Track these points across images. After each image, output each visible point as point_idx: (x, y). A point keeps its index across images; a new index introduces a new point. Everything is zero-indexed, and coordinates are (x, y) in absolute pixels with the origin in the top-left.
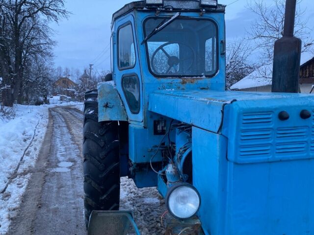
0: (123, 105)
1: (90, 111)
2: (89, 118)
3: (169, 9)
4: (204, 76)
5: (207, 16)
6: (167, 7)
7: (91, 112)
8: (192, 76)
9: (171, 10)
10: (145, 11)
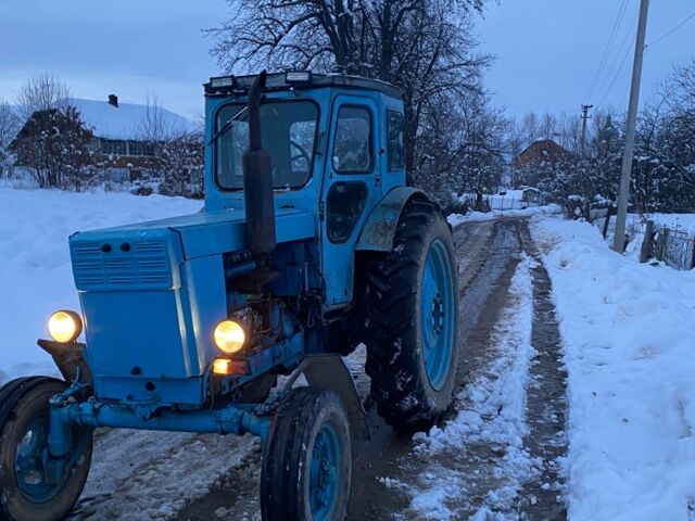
4: (289, 188)
5: (305, 94)
6: (246, 88)
10: (218, 96)
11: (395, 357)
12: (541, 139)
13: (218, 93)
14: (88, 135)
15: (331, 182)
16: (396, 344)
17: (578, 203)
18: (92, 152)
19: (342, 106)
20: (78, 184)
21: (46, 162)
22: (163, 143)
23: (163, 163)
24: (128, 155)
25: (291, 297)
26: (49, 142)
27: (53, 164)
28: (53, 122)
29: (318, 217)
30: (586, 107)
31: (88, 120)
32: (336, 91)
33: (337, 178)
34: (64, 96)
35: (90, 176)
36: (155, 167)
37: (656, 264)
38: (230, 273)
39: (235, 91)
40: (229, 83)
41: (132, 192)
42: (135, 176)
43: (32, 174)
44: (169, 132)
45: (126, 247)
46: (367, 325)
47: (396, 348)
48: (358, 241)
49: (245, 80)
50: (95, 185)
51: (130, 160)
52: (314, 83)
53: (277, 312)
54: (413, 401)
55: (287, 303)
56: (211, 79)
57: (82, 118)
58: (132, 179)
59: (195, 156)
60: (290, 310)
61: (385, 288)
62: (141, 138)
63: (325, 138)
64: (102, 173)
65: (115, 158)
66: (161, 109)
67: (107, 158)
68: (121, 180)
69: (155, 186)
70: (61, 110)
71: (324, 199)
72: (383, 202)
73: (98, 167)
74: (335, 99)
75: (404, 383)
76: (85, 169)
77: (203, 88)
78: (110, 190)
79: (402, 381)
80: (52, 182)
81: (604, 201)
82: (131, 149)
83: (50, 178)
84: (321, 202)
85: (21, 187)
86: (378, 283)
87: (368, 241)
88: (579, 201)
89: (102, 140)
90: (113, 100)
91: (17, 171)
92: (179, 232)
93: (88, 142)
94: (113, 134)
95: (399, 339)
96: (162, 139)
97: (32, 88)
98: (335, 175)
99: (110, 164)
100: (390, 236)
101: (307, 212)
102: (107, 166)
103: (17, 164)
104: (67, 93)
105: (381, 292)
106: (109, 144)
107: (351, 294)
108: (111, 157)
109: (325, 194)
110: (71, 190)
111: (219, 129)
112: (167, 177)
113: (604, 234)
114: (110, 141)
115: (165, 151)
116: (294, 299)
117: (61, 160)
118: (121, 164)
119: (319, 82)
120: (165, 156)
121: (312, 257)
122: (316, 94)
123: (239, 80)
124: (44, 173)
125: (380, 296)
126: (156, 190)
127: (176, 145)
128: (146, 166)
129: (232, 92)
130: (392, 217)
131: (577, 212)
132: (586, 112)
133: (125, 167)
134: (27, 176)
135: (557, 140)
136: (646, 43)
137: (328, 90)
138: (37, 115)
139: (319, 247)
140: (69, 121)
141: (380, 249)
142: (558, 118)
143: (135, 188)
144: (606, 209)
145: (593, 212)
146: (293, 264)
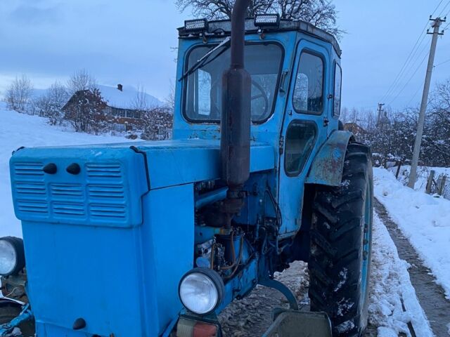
3: (220, 33)
5: (270, 37)
6: (218, 31)
9: (222, 34)
10: (191, 39)
11: (340, 285)
12: (350, 122)
13: (190, 36)
14: (104, 105)
15: (291, 119)
16: (342, 273)
17: (378, 158)
18: (106, 114)
19: (304, 51)
20: (97, 131)
21: (81, 118)
22: (145, 112)
23: (144, 122)
24: (126, 117)
25: (250, 226)
26: (83, 107)
27: (84, 119)
28: (86, 97)
29: (278, 151)
30: (381, 105)
31: (105, 97)
32: (300, 36)
33: (296, 116)
34: (93, 83)
35: (104, 127)
36: (140, 124)
37: (438, 197)
38: (198, 203)
39: (206, 34)
40: (202, 25)
41: (126, 137)
42: (129, 128)
43: (72, 124)
44: (148, 106)
45: (75, 170)
46: (313, 252)
47: (342, 277)
48: (308, 175)
49: (216, 24)
50: (106, 132)
51: (126, 120)
52: (281, 27)
53: (238, 242)
54: (350, 325)
55: (246, 232)
56: (186, 22)
57: (102, 95)
58: (127, 130)
59: (162, 119)
60: (248, 238)
61: (334, 219)
62: (133, 108)
63: (288, 78)
64: (110, 125)
65: (118, 118)
66: (146, 94)
67: (114, 118)
68: (121, 131)
69: (139, 134)
70: (91, 90)
71: (284, 134)
72: (329, 141)
73: (109, 122)
74: (298, 43)
75: (345, 309)
76: (101, 123)
77: (178, 31)
78: (114, 135)
79: (343, 307)
80: (83, 129)
81: (393, 157)
82: (128, 113)
83: (82, 127)
84: (281, 136)
85: (66, 130)
86: (327, 214)
87: (318, 176)
88: (378, 157)
89: (113, 108)
90: (120, 87)
91: (65, 122)
92: (144, 154)
93: (104, 108)
94: (118, 105)
95: (345, 269)
96: (145, 109)
97: (76, 77)
98: (293, 112)
99: (115, 121)
100: (339, 173)
101: (268, 145)
102: (114, 122)
103: (65, 118)
104: (94, 81)
105: (329, 223)
106: (116, 110)
107: (300, 223)
108: (116, 117)
109: (285, 130)
110: (93, 134)
111: (189, 68)
112: (146, 130)
113: (397, 176)
114: (117, 109)
115: (146, 115)
116: (253, 228)
117: (89, 118)
118: (121, 122)
119: (285, 26)
120: (146, 119)
121: (269, 188)
122: (282, 38)
123: (210, 25)
124: (79, 124)
125: (328, 227)
126: (139, 137)
127: (152, 113)
128: (135, 123)
129: (203, 34)
130: (338, 155)
131: (377, 162)
132: (380, 107)
133: (123, 123)
134: (69, 125)
135: (358, 123)
136: (434, 65)
137: (293, 33)
138: (78, 93)
139: (277, 179)
140: (95, 96)
141: (330, 184)
142: (359, 111)
143: (128, 135)
144: (395, 162)
145: (388, 163)
146: (255, 194)
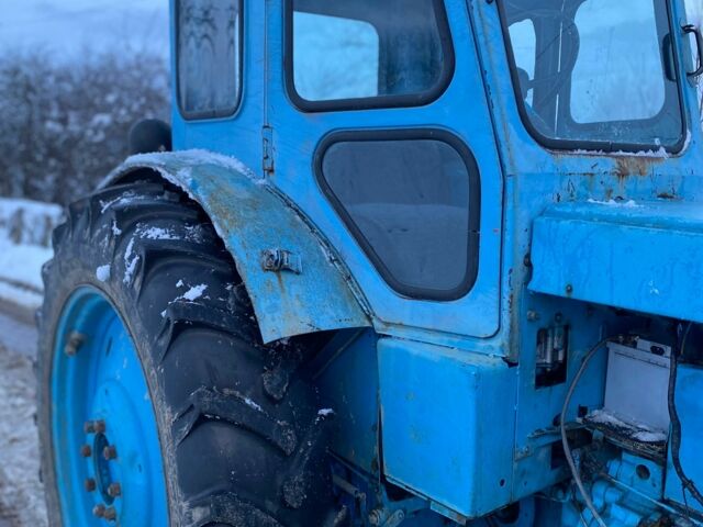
0: (337, 259)
1: (185, 289)
2: (198, 325)
4: (662, 150)
7: (194, 293)
8: (635, 149)
